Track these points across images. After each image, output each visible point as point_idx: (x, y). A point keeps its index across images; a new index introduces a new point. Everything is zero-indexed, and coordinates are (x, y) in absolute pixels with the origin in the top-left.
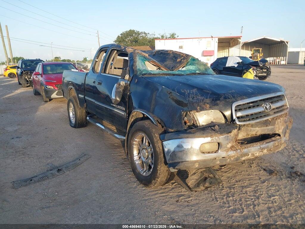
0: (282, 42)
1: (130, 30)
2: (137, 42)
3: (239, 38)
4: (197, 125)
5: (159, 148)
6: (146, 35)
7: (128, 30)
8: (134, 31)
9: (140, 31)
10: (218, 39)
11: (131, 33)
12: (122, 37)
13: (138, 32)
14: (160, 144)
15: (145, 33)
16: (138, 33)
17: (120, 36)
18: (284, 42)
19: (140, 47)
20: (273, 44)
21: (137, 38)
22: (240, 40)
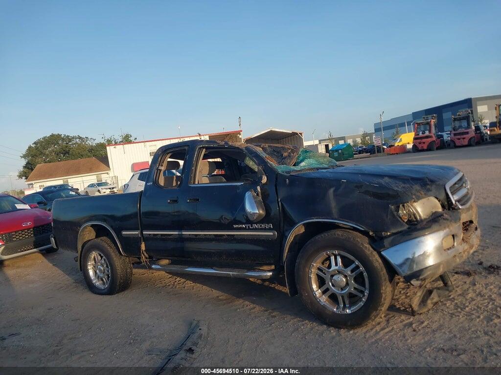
0: (294, 134)
1: (52, 136)
2: (68, 153)
3: (239, 133)
4: (417, 220)
5: (378, 261)
6: (82, 140)
7: (48, 136)
8: (59, 136)
9: (72, 135)
10: (209, 137)
11: (54, 139)
12: (37, 148)
13: (68, 136)
14: (377, 256)
15: (80, 138)
16: (69, 139)
17: (33, 146)
18: (297, 134)
19: (77, 161)
20: (283, 139)
21: (66, 147)
22: (240, 137)
